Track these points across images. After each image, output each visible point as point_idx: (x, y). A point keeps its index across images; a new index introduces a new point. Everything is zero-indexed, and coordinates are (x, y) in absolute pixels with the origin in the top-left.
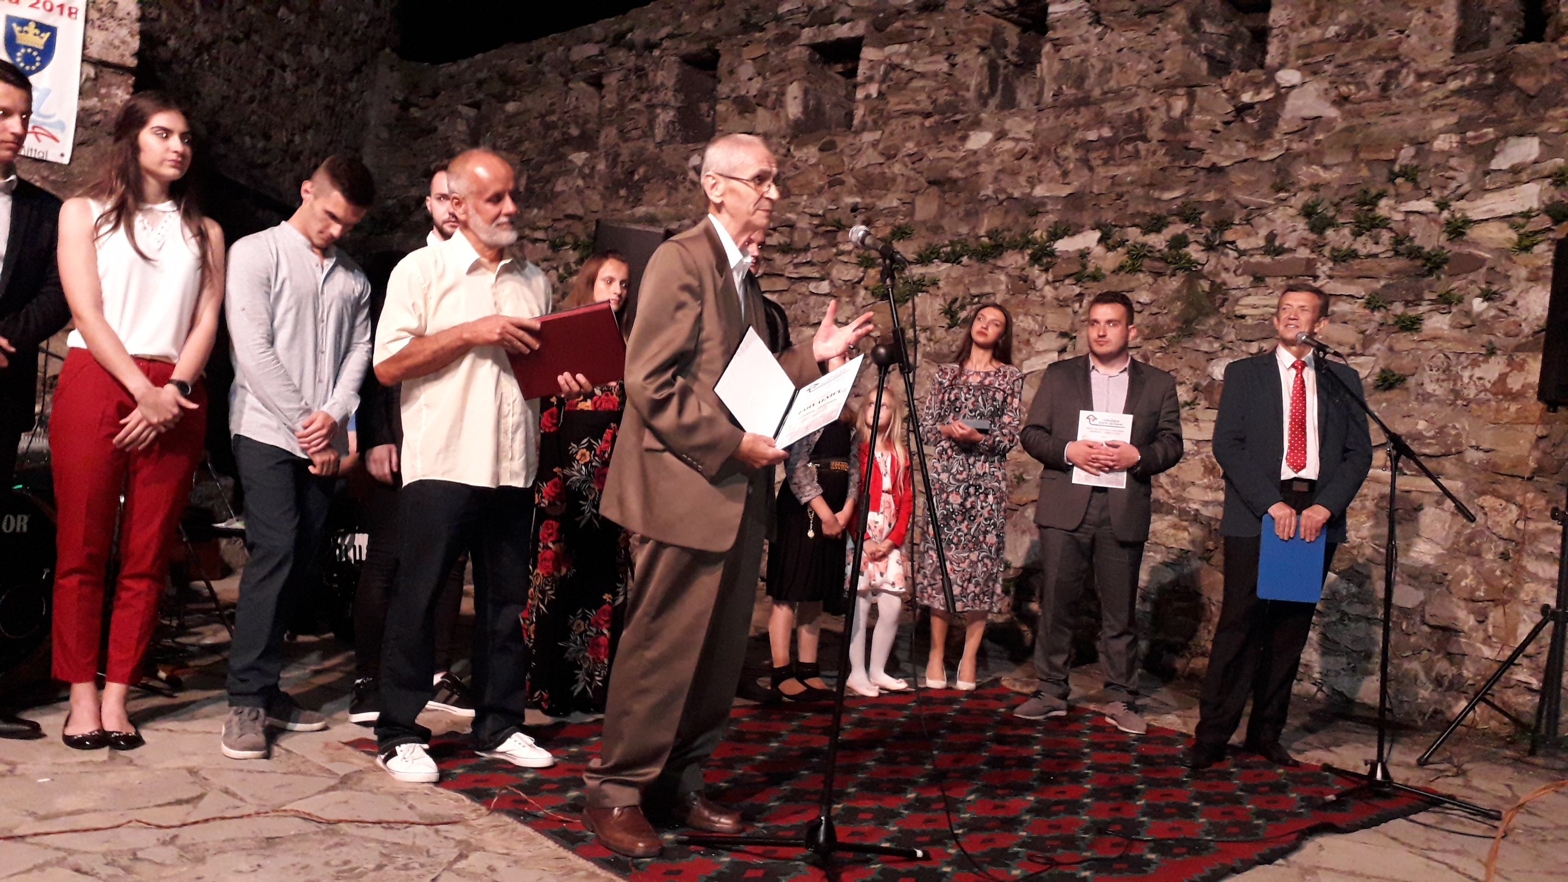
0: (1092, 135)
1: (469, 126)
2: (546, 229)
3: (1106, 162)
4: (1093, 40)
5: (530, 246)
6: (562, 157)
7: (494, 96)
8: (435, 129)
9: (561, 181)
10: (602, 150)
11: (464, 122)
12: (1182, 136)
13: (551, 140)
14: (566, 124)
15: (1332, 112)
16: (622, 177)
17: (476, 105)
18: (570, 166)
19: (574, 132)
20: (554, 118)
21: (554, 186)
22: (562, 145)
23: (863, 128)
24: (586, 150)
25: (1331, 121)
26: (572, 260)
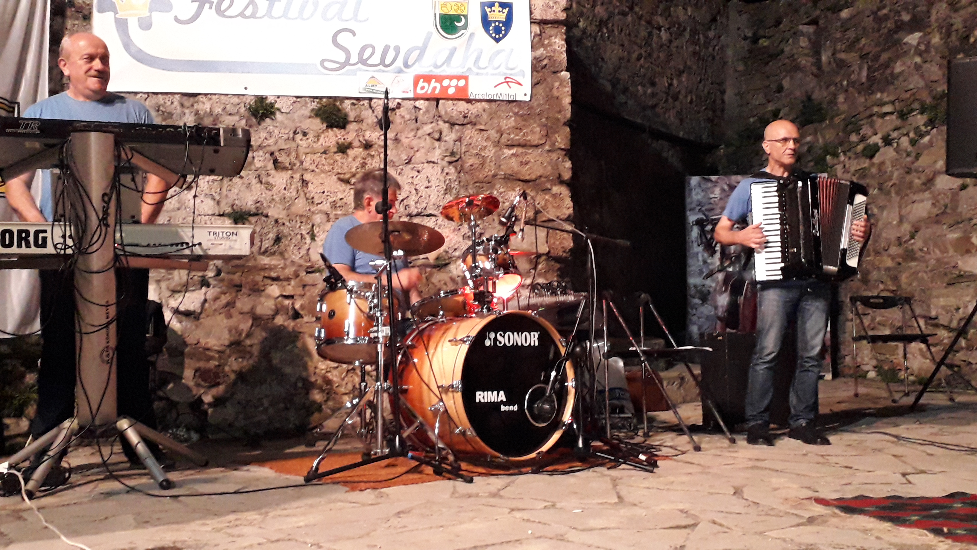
1: (810, 40)
2: (893, 103)
5: (880, 121)
6: (898, 43)
7: (828, 9)
8: (782, 51)
9: (898, 63)
10: (935, 25)
11: (806, 39)
13: (886, 31)
14: (898, 13)
16: (957, 43)
17: (814, 22)
18: (905, 48)
19: (906, 17)
20: (885, 11)
21: (893, 68)
22: (896, 32)
24: (919, 31)
26: (922, 122)
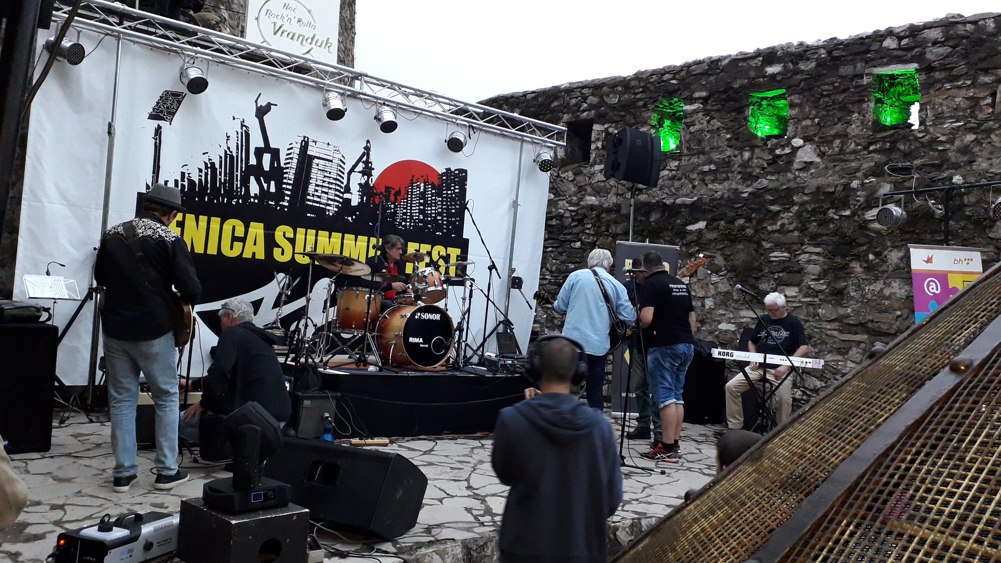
0: (706, 168)
3: (713, 182)
4: (705, 122)
12: (748, 170)
15: (818, 160)
23: (595, 163)
25: (818, 163)
